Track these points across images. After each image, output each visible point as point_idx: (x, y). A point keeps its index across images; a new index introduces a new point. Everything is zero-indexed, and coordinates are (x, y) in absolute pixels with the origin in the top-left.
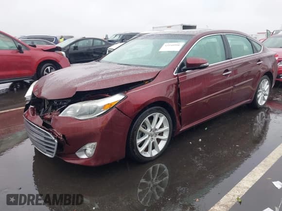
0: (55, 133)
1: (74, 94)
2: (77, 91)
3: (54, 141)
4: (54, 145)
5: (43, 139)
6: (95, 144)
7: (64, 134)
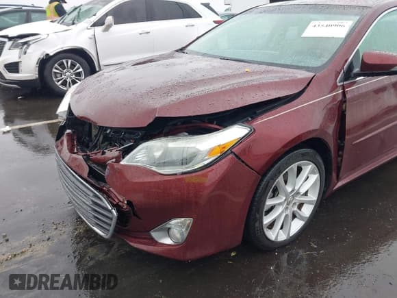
0: (113, 196)
1: (151, 121)
2: (157, 116)
3: (110, 211)
4: (111, 219)
5: (89, 203)
6: (189, 221)
7: (131, 200)
